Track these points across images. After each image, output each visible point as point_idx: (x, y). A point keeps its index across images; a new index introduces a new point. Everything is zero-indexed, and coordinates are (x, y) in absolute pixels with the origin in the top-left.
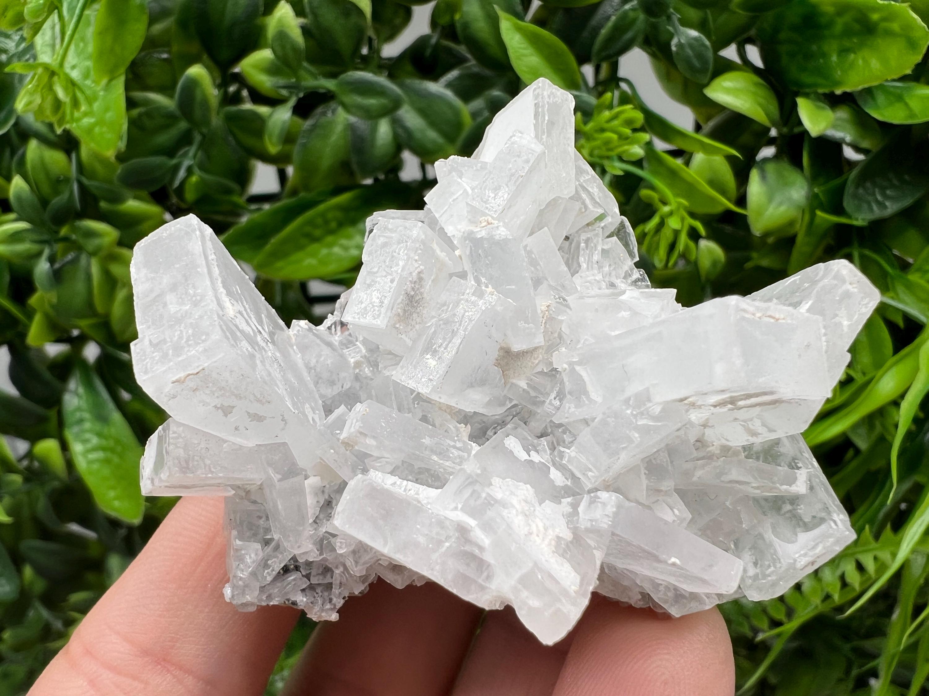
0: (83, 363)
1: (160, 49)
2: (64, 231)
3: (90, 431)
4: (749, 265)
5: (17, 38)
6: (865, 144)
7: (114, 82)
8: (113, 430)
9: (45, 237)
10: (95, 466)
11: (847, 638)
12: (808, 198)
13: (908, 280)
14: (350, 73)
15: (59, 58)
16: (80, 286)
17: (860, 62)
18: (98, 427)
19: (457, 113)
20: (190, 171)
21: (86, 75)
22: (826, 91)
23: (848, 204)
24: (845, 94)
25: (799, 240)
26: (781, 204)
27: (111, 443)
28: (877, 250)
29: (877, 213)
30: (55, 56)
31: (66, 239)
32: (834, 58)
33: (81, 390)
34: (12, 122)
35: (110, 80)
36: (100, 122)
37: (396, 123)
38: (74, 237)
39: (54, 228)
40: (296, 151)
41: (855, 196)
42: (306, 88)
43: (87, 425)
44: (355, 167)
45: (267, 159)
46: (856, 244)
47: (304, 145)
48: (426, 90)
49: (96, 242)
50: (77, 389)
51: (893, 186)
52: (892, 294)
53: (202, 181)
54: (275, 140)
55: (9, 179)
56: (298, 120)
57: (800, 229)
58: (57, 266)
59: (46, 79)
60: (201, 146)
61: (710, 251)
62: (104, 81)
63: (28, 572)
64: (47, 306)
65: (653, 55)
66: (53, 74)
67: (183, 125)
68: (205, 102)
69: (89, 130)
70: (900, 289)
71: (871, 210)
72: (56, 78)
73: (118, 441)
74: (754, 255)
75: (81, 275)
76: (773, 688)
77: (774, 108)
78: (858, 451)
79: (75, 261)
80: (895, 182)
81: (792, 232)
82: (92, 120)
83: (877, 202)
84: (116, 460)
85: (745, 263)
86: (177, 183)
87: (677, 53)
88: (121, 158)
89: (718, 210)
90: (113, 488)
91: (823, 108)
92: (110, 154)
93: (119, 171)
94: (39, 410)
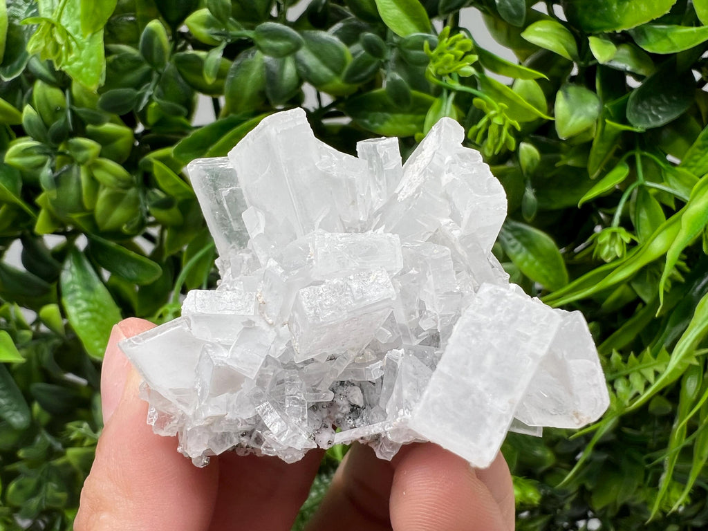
0: (76, 250)
1: (127, 14)
2: (61, 148)
3: (81, 298)
4: (558, 164)
5: (26, 8)
6: (641, 72)
7: (96, 35)
8: (98, 297)
9: (48, 151)
10: (85, 323)
11: (644, 453)
12: (600, 111)
13: (676, 171)
14: (264, 24)
15: (58, 15)
16: (72, 189)
17: (633, 7)
18: (87, 294)
19: (342, 53)
20: (150, 99)
21: (76, 31)
22: (610, 31)
23: (630, 116)
24: (623, 33)
25: (595, 143)
26: (580, 115)
27: (96, 306)
28: (653, 151)
29: (653, 124)
30: (54, 14)
31: (62, 153)
32: (615, 7)
33: (74, 269)
34: (23, 68)
35: (93, 34)
36: (86, 65)
37: (298, 62)
38: (68, 152)
39: (54, 145)
40: (226, 84)
41: (635, 111)
42: (232, 36)
43: (79, 294)
44: (269, 95)
45: (206, 91)
46: (638, 148)
47: (232, 79)
48: (319, 36)
49: (84, 154)
50: (70, 268)
51: (663, 104)
52: (665, 183)
53: (159, 106)
54: (211, 73)
55: (21, 110)
56: (227, 61)
57: (595, 135)
58: (56, 174)
59: (48, 30)
60: (158, 82)
61: (529, 151)
62: (89, 35)
63: (36, 407)
64: (49, 204)
65: (484, 12)
66: (53, 25)
67: (146, 67)
68: (161, 48)
69: (79, 71)
70: (671, 178)
71: (648, 121)
72: (55, 28)
73: (101, 305)
74: (562, 156)
75: (74, 181)
76: (590, 493)
77: (573, 46)
78: (644, 304)
79: (69, 171)
80: (666, 102)
81: (589, 138)
82: (81, 64)
83: (652, 115)
84: (100, 318)
85: (555, 163)
86: (141, 108)
87: (500, 5)
88: (101, 90)
89: (533, 118)
90: (98, 339)
91: (608, 44)
92: (94, 88)
93: (100, 99)
94: (44, 283)
